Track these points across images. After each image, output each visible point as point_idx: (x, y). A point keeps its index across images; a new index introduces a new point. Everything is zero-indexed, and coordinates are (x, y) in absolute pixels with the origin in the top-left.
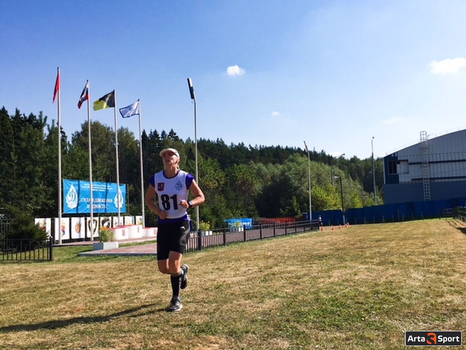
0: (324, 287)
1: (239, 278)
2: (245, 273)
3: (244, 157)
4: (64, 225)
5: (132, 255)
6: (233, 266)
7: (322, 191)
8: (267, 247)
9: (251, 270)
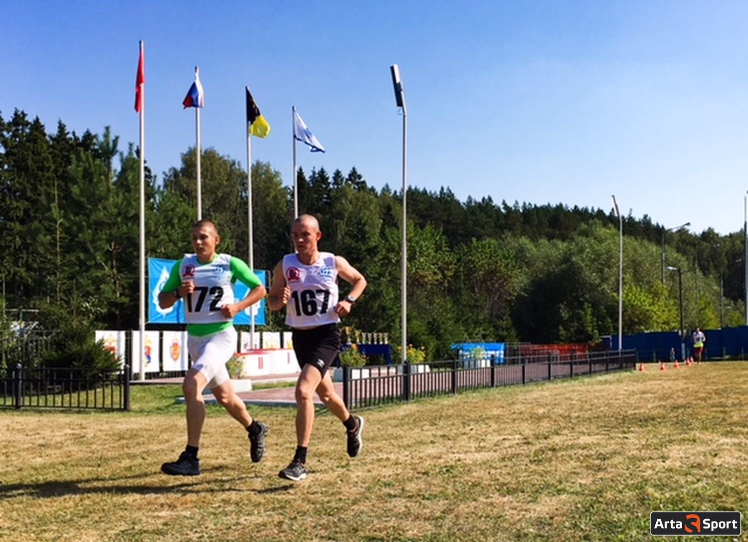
0: (656, 477)
1: (486, 454)
2: (496, 445)
3: (493, 225)
4: (149, 345)
5: (277, 405)
6: (473, 432)
7: (642, 294)
8: (535, 399)
9: (508, 440)
